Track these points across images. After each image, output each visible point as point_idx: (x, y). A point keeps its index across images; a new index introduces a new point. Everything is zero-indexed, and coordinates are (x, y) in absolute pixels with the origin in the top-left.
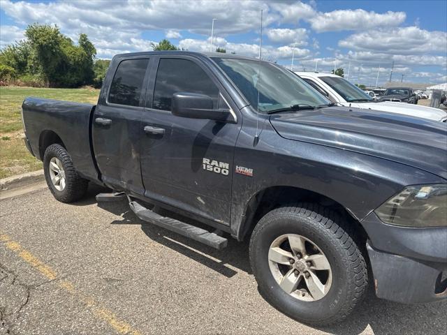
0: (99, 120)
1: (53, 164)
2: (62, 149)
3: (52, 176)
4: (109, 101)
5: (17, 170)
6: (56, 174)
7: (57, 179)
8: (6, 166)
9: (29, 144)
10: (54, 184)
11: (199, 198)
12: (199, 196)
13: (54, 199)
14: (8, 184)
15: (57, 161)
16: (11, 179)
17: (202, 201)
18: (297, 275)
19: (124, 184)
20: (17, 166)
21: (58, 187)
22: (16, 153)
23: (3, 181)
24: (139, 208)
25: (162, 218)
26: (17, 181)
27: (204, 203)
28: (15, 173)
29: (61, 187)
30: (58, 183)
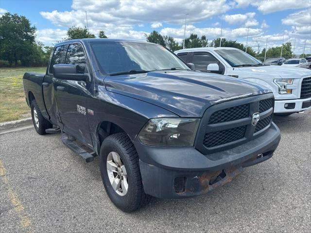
4: (49, 72)
6: (37, 117)
8: (23, 113)
9: (27, 100)
10: (36, 123)
11: (80, 130)
18: (119, 178)
23: (14, 122)
27: (82, 133)
29: (38, 125)
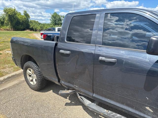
0: (62, 51)
1: (28, 71)
2: (34, 64)
3: (28, 77)
4: (67, 40)
5: (8, 71)
6: (30, 76)
7: (31, 78)
8: (2, 69)
9: (15, 60)
10: (29, 81)
11: (148, 108)
12: (148, 106)
13: (30, 89)
14: (4, 80)
15: (31, 70)
16: (6, 77)
17: (150, 110)
19: (77, 87)
20: (7, 69)
21: (32, 83)
22: (6, 61)
23: (2, 79)
24: (87, 102)
25: (106, 110)
26: (9, 78)
27: (152, 111)
28: (7, 73)
29: (34, 83)
30: (32, 81)
